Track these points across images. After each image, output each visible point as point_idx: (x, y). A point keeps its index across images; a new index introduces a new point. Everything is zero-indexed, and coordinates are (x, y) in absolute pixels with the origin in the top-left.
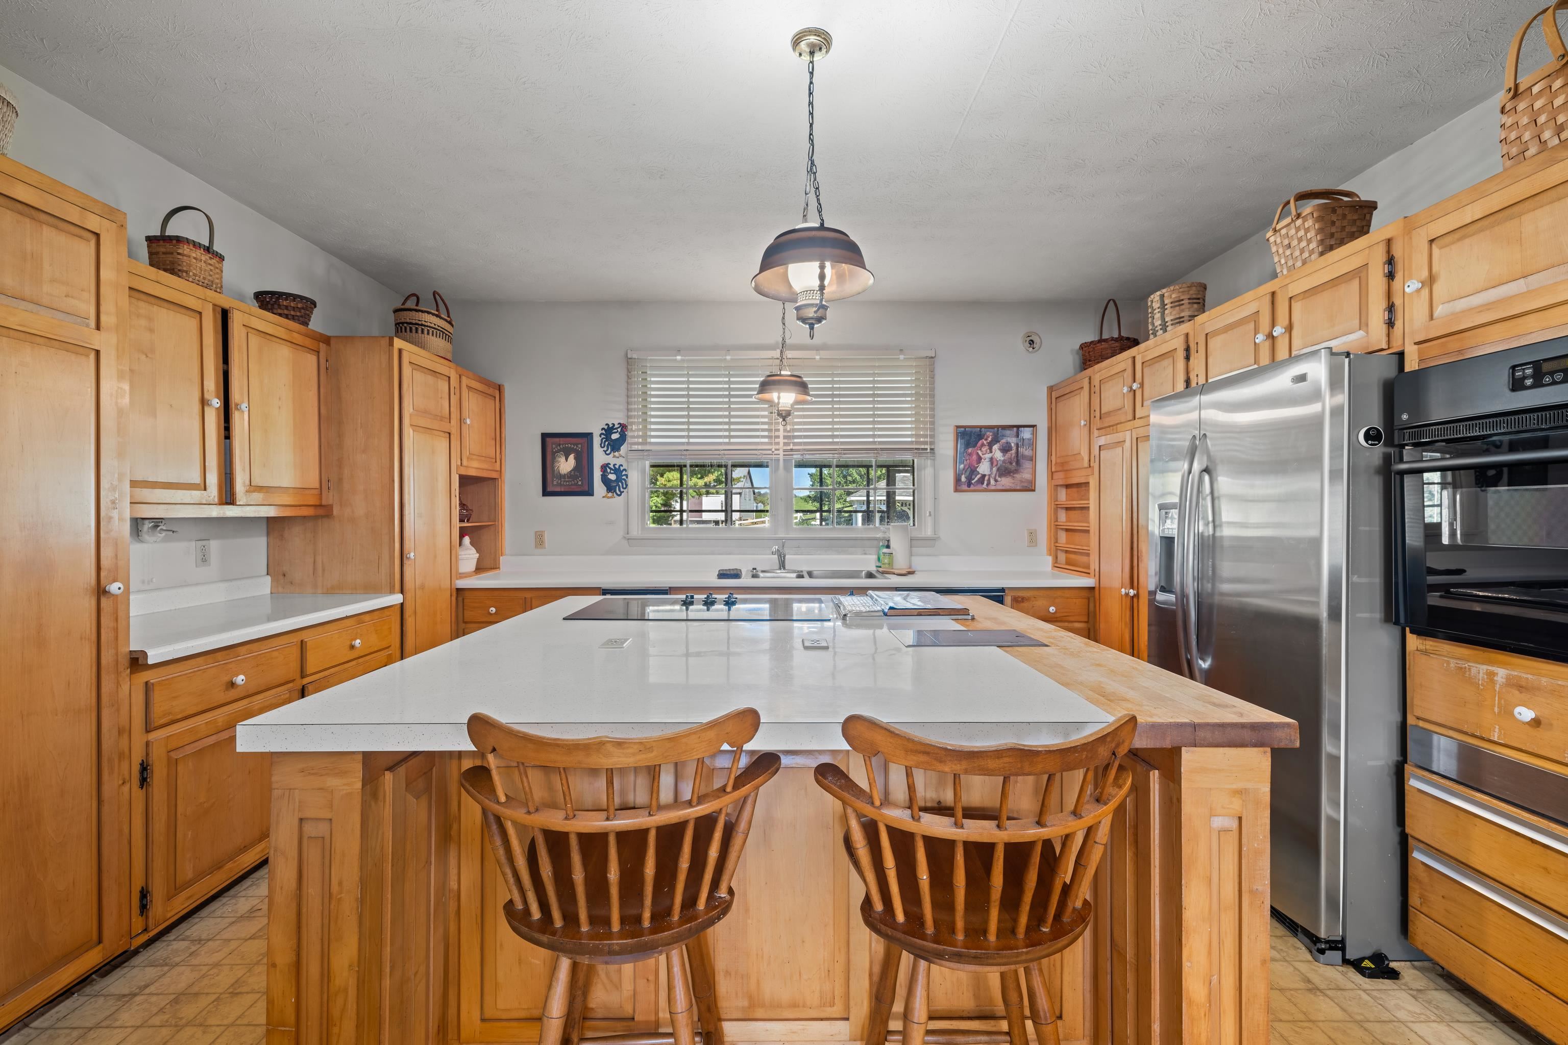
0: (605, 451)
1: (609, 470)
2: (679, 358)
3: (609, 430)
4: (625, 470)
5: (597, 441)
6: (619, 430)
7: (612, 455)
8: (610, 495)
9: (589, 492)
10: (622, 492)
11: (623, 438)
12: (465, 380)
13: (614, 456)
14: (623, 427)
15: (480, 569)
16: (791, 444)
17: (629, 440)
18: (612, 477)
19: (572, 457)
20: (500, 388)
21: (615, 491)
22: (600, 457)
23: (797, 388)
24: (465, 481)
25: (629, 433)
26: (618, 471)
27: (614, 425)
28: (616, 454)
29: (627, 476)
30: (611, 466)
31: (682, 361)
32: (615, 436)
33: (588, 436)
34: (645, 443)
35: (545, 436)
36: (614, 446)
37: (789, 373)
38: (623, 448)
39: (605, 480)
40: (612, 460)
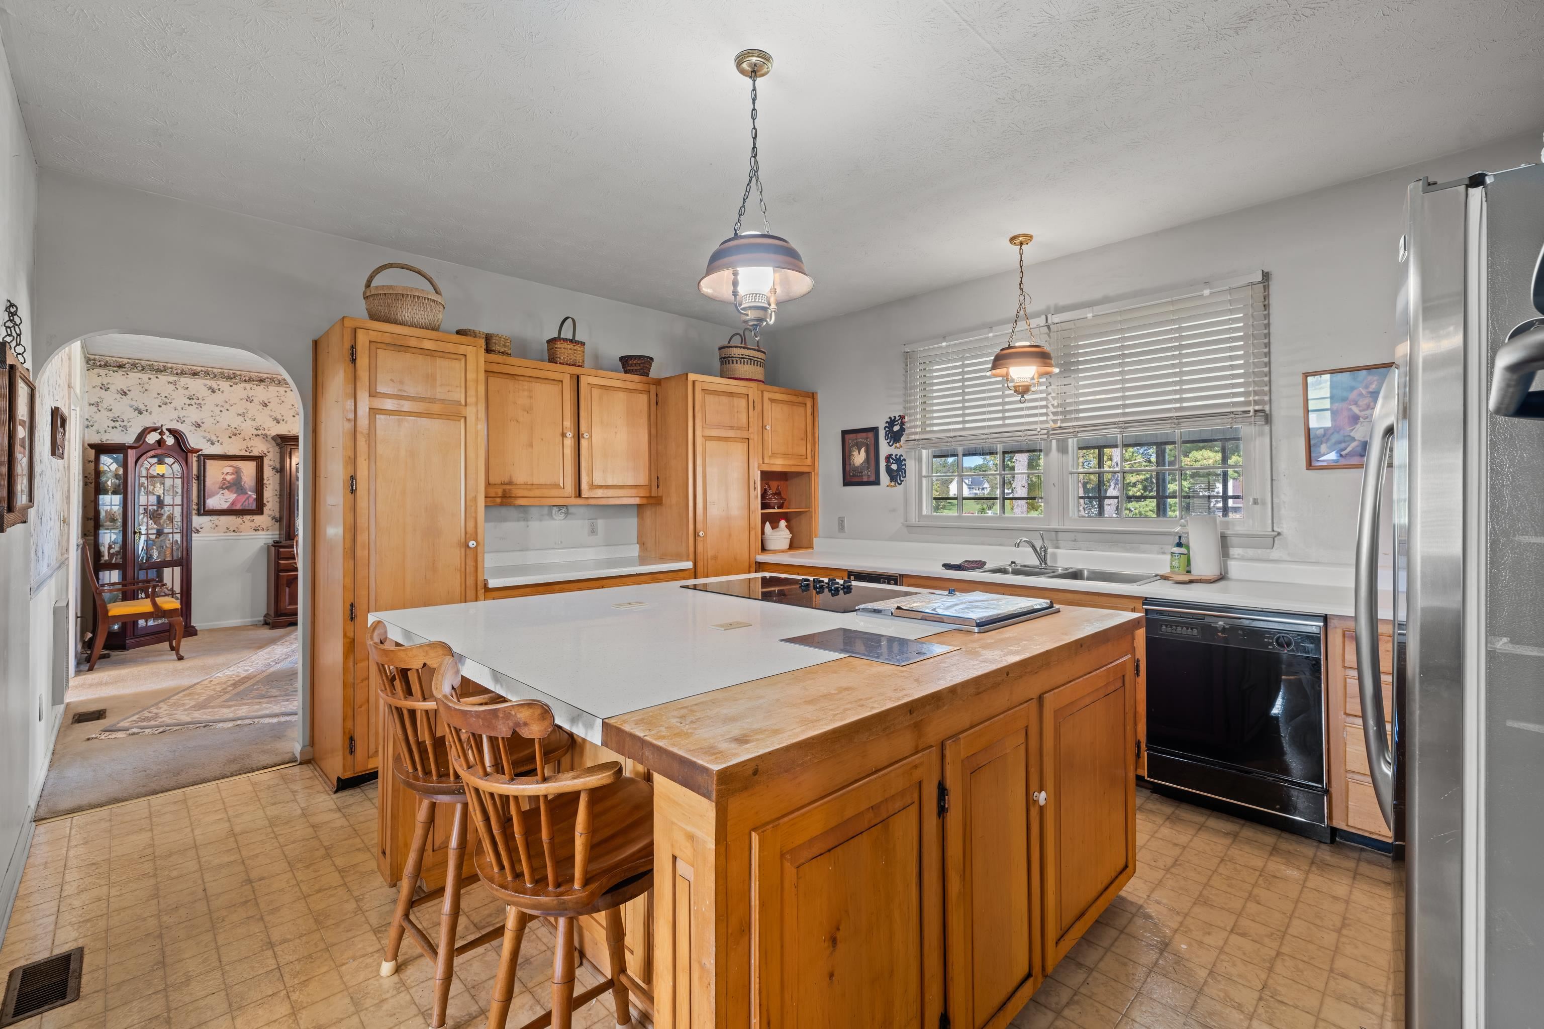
0: (888, 443)
1: (891, 461)
2: (944, 344)
3: (891, 422)
4: (904, 460)
5: (882, 433)
6: (899, 421)
7: (894, 446)
8: (893, 484)
9: (877, 482)
10: (902, 481)
11: (902, 430)
12: (766, 395)
13: (896, 447)
14: (902, 417)
15: (793, 546)
16: (1059, 422)
17: (907, 431)
18: (894, 467)
19: (863, 450)
20: (813, 396)
21: (896, 480)
22: (885, 449)
23: (1038, 360)
24: (767, 476)
25: (907, 425)
26: (899, 461)
27: (895, 417)
28: (898, 445)
29: (905, 465)
30: (893, 457)
31: (947, 346)
32: (896, 428)
33: (875, 430)
34: (924, 432)
35: (845, 433)
36: (895, 437)
37: (1028, 344)
38: (903, 439)
39: (889, 470)
40: (894, 451)
